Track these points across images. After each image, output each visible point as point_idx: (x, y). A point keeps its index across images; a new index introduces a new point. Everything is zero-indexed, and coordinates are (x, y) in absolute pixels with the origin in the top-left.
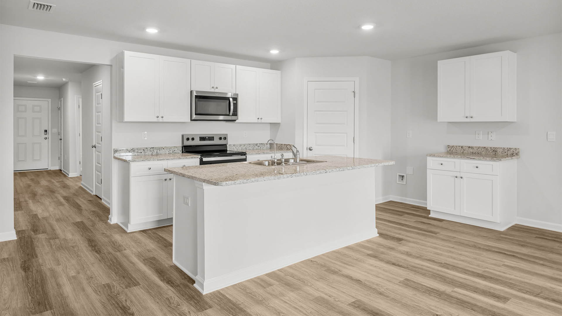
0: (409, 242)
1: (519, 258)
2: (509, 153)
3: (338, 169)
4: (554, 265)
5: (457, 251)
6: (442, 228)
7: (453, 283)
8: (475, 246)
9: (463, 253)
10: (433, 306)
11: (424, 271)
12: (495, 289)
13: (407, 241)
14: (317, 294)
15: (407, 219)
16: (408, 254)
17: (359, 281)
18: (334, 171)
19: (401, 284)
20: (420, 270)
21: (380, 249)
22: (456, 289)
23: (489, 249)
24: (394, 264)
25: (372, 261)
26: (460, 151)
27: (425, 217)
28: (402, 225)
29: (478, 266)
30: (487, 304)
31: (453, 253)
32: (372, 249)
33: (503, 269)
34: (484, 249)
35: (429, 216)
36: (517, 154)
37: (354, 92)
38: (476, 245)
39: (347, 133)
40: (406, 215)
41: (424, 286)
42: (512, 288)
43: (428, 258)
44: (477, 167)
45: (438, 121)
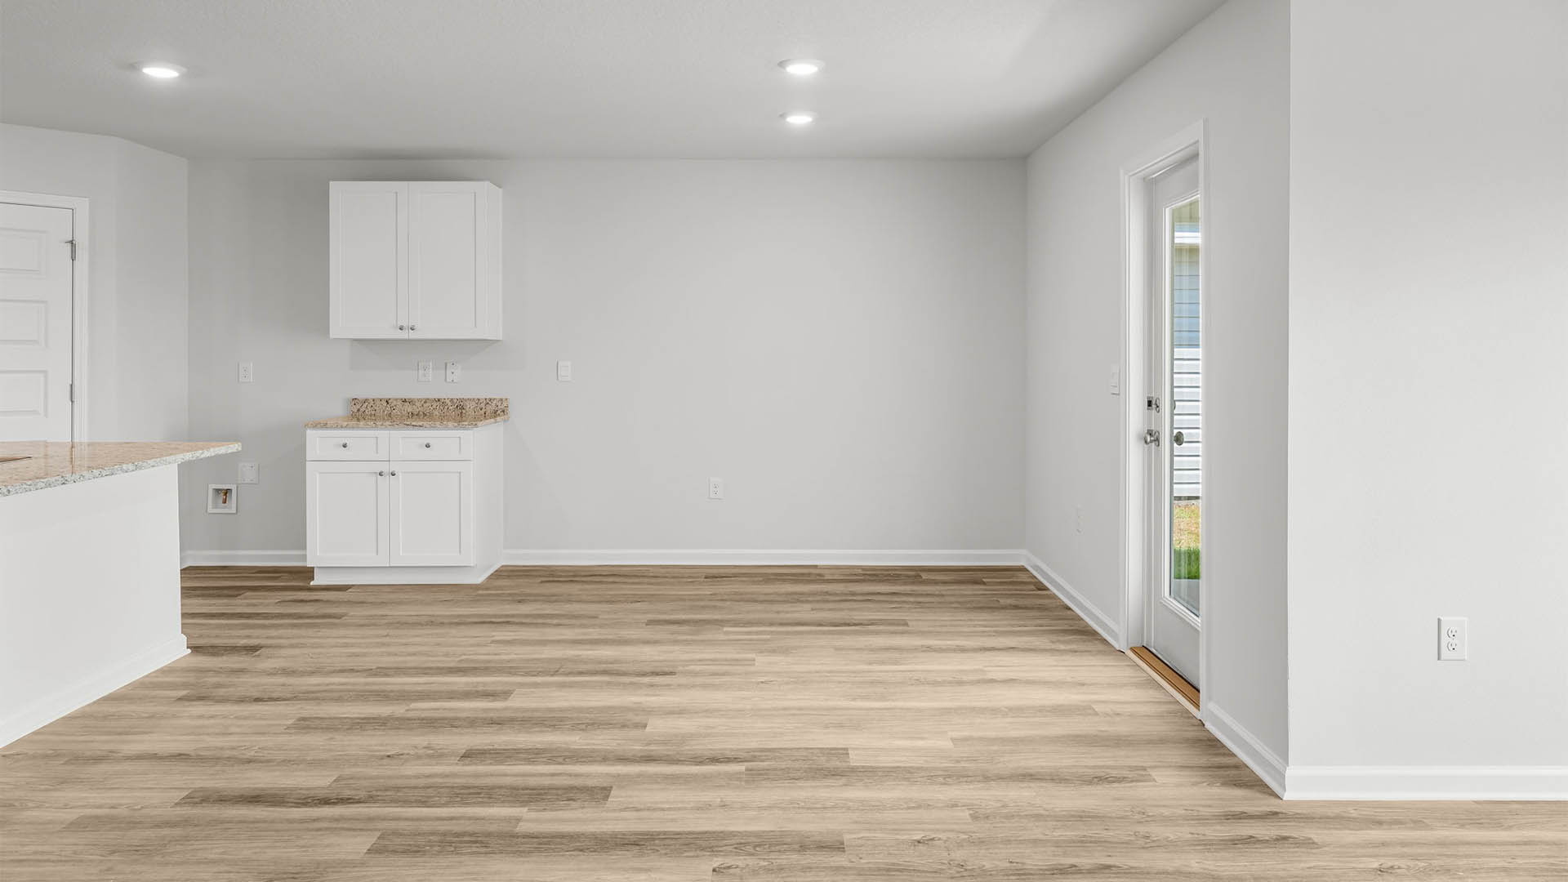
0: (280, 647)
1: (517, 624)
2: (490, 409)
3: (96, 472)
4: (573, 621)
5: (396, 640)
6: (349, 602)
7: (403, 696)
8: (432, 623)
9: (411, 640)
10: (376, 746)
11: (336, 695)
12: (484, 684)
13: (276, 647)
14: (71, 815)
15: (254, 601)
16: (285, 672)
17: (180, 755)
18: (87, 477)
19: (293, 731)
20: (324, 694)
21: (206, 679)
22: (413, 705)
23: (460, 622)
24: (257, 700)
25: (199, 709)
26: (384, 411)
27: (300, 589)
28: (246, 616)
29: (447, 655)
30: (475, 710)
31: (388, 645)
32: (185, 685)
33: (493, 648)
34: (451, 623)
35: (312, 583)
36: (503, 411)
37: (72, 242)
38: (433, 619)
39: (45, 372)
40: (249, 594)
41: (346, 718)
42: (515, 674)
43: (339, 668)
44: (428, 446)
45: (332, 336)
